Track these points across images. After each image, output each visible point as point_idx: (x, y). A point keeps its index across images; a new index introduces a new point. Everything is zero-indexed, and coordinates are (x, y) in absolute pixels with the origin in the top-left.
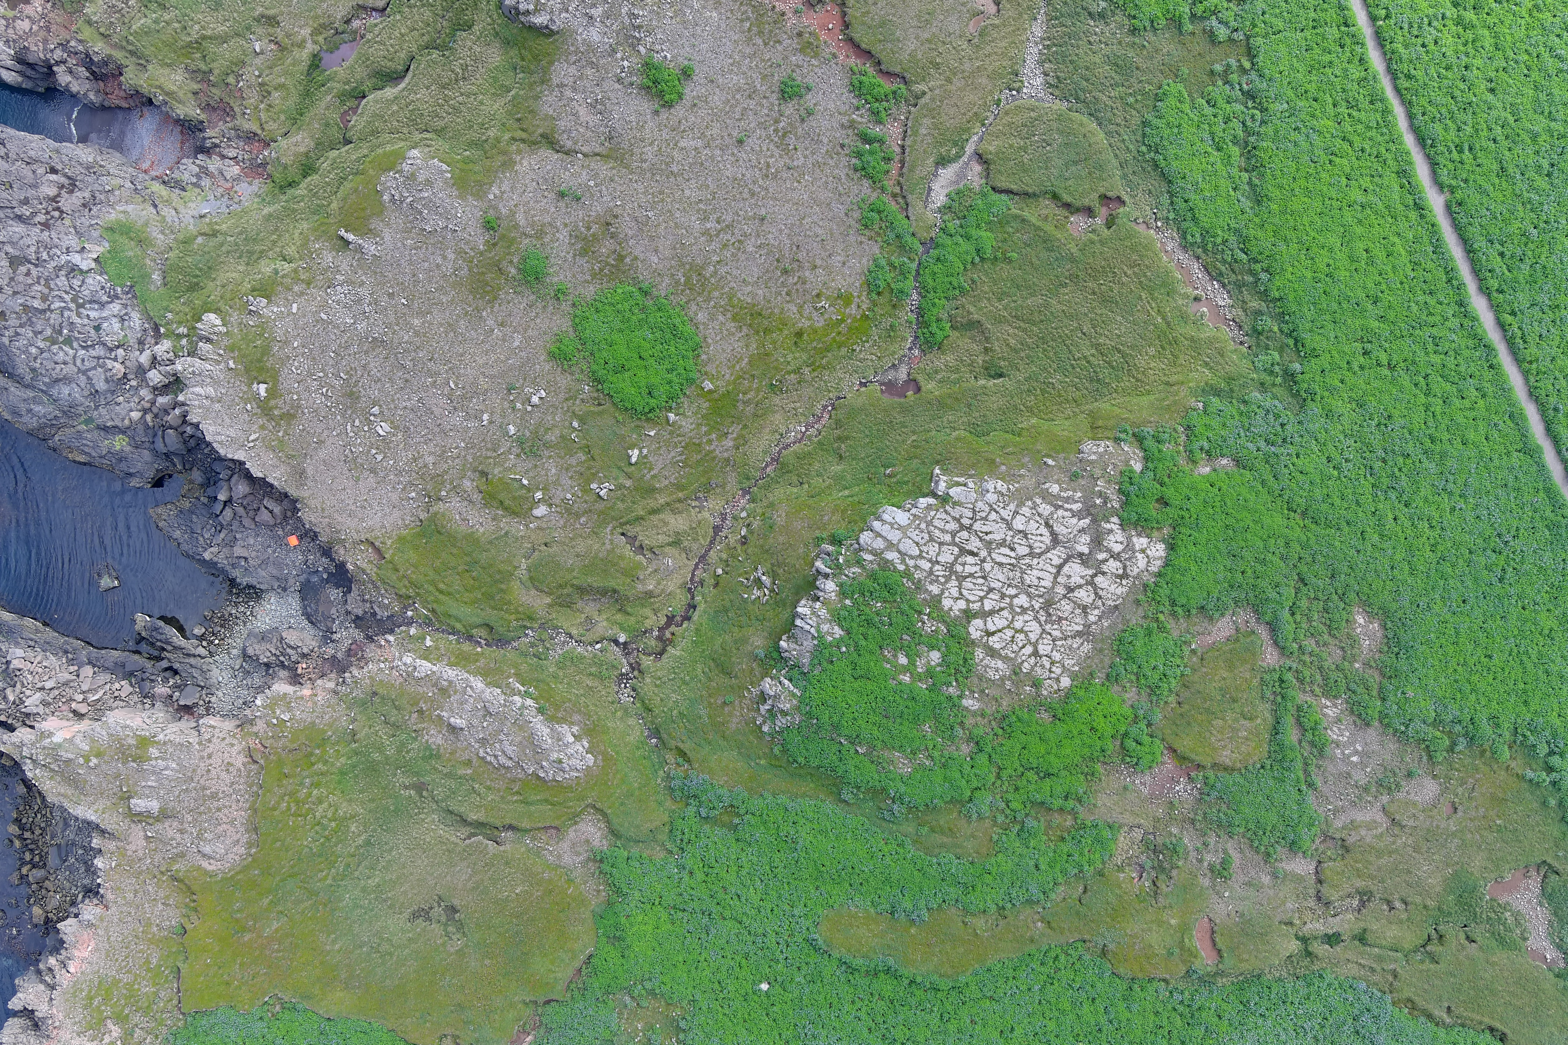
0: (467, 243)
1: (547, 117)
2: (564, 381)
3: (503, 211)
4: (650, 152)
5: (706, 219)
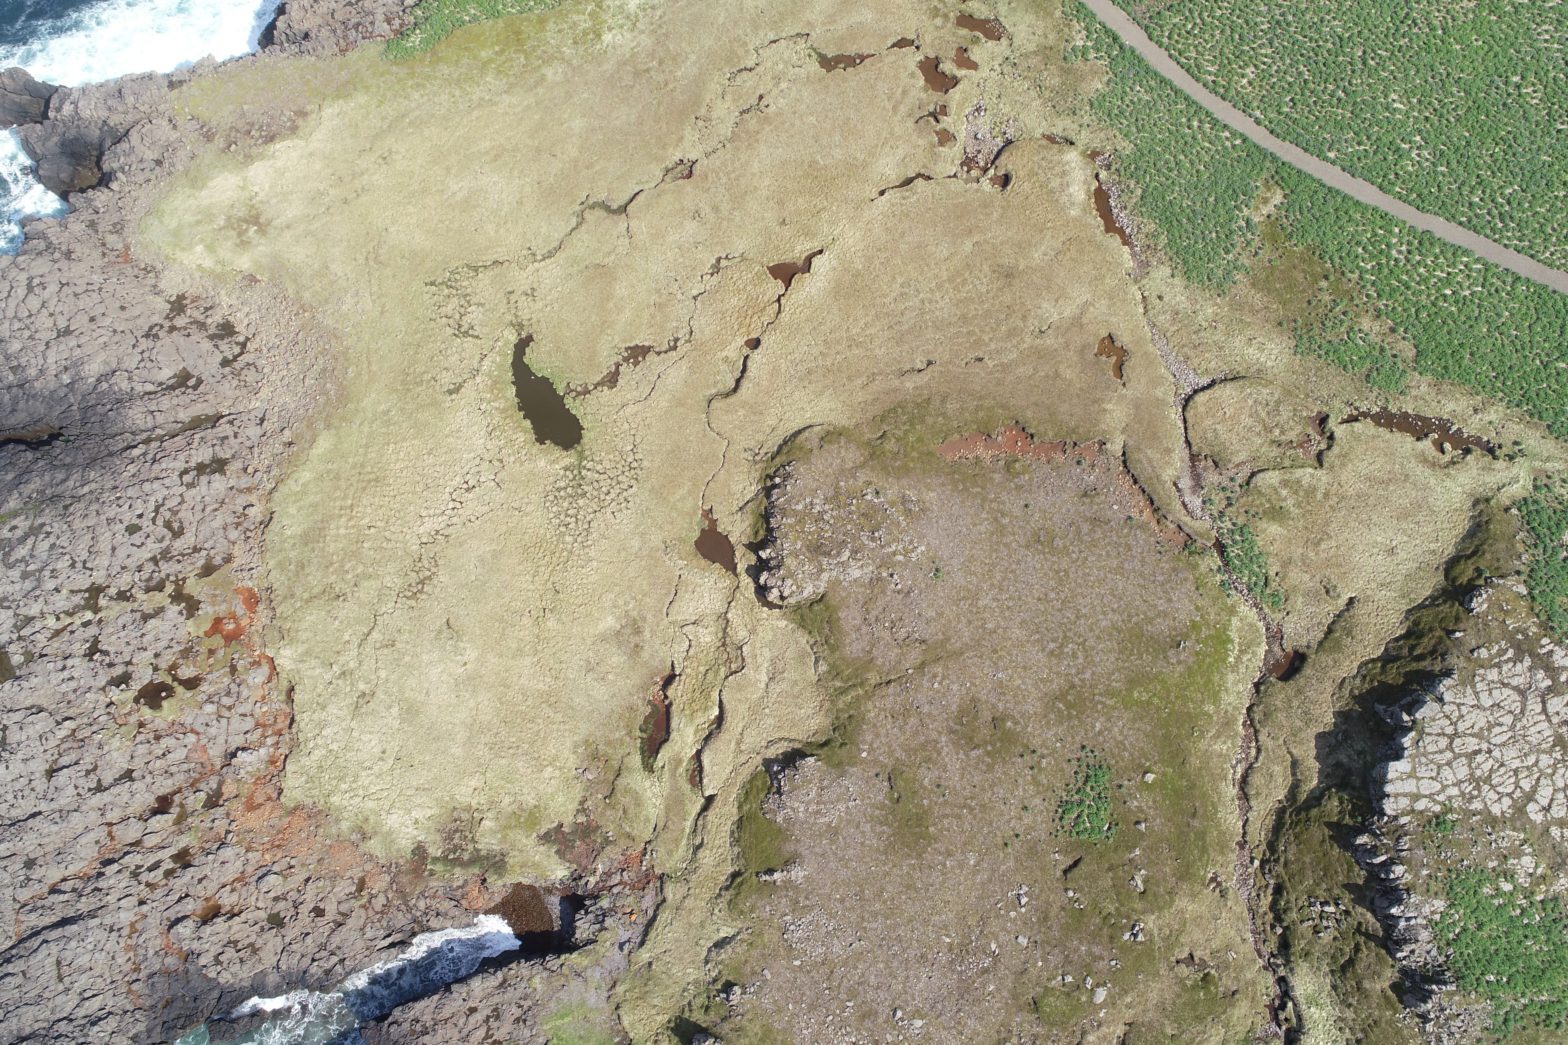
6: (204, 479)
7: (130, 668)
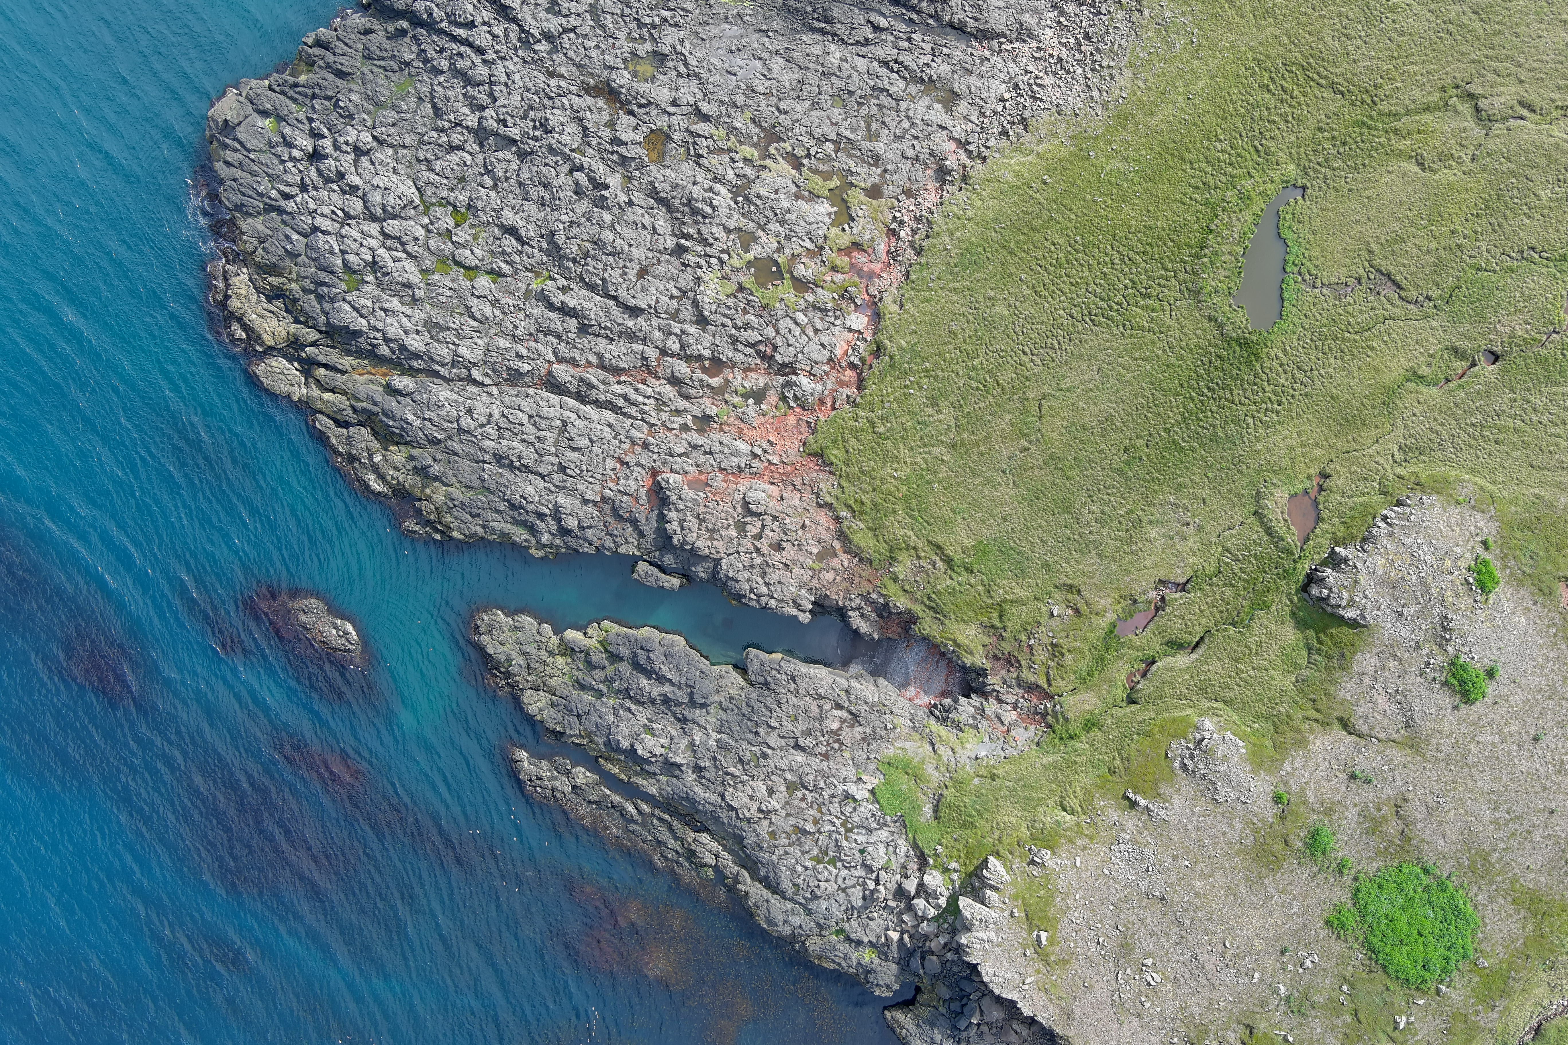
0: (1255, 815)
1: (1343, 702)
2: (1338, 947)
3: (1294, 787)
4: (1446, 745)
5: (1496, 809)
6: (927, 100)
7: (760, 233)
